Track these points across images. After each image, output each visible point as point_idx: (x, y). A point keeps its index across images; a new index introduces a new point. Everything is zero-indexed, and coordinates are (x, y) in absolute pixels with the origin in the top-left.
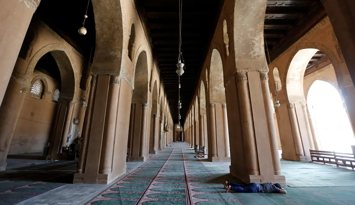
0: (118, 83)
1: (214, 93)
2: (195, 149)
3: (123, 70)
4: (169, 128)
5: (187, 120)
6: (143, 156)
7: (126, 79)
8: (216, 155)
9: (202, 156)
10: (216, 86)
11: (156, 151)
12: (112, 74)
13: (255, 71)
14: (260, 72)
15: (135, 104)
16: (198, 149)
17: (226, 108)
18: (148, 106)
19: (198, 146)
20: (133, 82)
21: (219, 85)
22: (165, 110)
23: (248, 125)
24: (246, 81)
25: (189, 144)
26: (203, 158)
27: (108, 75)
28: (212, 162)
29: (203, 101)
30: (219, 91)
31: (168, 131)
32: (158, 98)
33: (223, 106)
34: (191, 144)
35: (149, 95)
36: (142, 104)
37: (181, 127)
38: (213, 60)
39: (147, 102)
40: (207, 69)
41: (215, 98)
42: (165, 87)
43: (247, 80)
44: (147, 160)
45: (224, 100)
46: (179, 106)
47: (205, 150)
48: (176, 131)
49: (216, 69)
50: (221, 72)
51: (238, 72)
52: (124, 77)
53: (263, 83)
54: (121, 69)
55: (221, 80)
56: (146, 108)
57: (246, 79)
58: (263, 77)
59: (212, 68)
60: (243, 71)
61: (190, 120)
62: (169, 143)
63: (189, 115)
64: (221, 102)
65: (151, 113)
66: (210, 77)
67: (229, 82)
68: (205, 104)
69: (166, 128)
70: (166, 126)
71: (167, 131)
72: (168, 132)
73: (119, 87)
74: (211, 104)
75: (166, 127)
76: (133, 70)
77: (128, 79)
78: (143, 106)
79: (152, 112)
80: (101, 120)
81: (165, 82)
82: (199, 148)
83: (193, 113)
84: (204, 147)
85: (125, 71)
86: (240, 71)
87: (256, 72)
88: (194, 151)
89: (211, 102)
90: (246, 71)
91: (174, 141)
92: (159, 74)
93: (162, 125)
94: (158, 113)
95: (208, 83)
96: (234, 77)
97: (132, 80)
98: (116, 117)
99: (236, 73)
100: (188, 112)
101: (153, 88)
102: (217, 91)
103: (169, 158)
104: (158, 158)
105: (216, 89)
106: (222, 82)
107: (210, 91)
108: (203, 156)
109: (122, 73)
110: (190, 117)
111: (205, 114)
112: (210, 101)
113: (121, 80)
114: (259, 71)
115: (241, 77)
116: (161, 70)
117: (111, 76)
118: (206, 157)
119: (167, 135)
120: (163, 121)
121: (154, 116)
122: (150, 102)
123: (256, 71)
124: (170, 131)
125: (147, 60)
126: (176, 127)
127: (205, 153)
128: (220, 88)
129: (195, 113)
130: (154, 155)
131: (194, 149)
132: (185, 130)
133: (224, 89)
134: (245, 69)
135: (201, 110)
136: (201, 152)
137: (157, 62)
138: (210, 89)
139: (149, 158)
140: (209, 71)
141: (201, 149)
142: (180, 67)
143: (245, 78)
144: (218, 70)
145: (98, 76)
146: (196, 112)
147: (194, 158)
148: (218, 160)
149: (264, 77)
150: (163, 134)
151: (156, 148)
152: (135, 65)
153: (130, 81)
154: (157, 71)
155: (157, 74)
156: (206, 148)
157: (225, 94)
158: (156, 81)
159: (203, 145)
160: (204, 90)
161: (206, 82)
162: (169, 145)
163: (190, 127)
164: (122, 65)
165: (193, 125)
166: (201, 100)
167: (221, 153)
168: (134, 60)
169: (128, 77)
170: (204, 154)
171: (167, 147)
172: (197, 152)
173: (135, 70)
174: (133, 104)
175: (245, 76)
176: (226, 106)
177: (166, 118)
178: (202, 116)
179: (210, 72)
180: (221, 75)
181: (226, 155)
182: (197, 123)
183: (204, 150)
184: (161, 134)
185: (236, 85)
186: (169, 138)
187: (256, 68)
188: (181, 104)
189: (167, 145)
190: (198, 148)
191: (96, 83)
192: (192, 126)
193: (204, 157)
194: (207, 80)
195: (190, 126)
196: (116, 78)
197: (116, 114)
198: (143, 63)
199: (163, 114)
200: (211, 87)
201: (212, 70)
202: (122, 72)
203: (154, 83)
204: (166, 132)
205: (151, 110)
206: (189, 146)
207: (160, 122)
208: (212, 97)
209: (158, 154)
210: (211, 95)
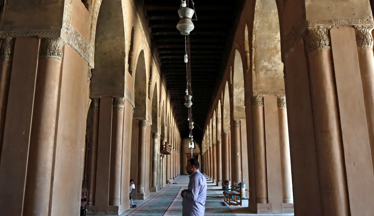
0: (58, 55)
1: (262, 74)
2: (224, 188)
3: (69, 26)
4: (172, 148)
5: (208, 132)
6: (117, 205)
7: (76, 47)
8: (265, 201)
9: (237, 202)
10: (265, 61)
11: (144, 193)
12: (44, 36)
13: (346, 27)
14: (356, 29)
15: (100, 99)
16: (230, 188)
17: (285, 105)
18: (126, 103)
19: (230, 183)
20: (91, 53)
21: (272, 57)
22: (163, 112)
23: (331, 139)
24: (326, 47)
25: (212, 178)
26: (239, 206)
27: (37, 37)
28: (256, 213)
29: (239, 92)
30: (271, 70)
31: (170, 154)
32: (147, 86)
33: (279, 102)
34: (216, 178)
35: (128, 80)
36: (114, 99)
37: (197, 145)
38: (258, 7)
39: (123, 96)
40: (246, 27)
41: (263, 85)
42: (161, 64)
43: (330, 45)
44: (127, 211)
45: (282, 90)
46: (188, 102)
47: (243, 190)
48: (187, 154)
49: (266, 25)
50: (277, 33)
51: (310, 28)
52: (71, 42)
53: (363, 52)
54: (64, 24)
55: (275, 48)
56: (122, 106)
57: (328, 43)
58: (363, 39)
59: (257, 23)
60: (322, 27)
61: (215, 130)
62: (172, 178)
63: (213, 122)
64: (275, 94)
65: (132, 118)
66: (253, 42)
67: (292, 50)
68: (243, 99)
69: (165, 148)
70: (164, 144)
71: (167, 153)
72: (169, 156)
73: (60, 62)
74: (256, 97)
75: (166, 145)
76: (91, 27)
77: (80, 45)
78: (116, 103)
79: (135, 115)
80: (24, 133)
81: (161, 55)
82: (232, 186)
83: (220, 116)
84: (241, 185)
85: (72, 29)
86: (316, 27)
87: (347, 29)
88: (222, 192)
89: (255, 93)
90: (327, 26)
91: (182, 173)
92: (148, 38)
93: (157, 141)
94: (147, 118)
95: (248, 55)
96: (302, 41)
97: (89, 48)
98: (54, 126)
99: (307, 31)
100: (210, 115)
101: (136, 65)
102: (267, 71)
103: (170, 208)
104: (148, 208)
105: (265, 67)
106: (278, 52)
107: (253, 72)
108: (239, 201)
109: (67, 33)
110: (214, 124)
111: (242, 118)
112: (253, 91)
113: (63, 48)
114: (353, 26)
115: (317, 39)
116: (152, 29)
117: (43, 40)
118: (245, 204)
119: (167, 162)
120: (159, 134)
121: (138, 124)
122: (129, 95)
123: (349, 26)
124: (174, 154)
125: (123, 7)
126: (185, 146)
127: (244, 196)
128: (273, 64)
129: (224, 116)
130: (139, 203)
131: (221, 188)
132: (204, 151)
133: (282, 65)
134: (324, 22)
135: (235, 111)
136: (235, 195)
137: (144, 13)
138: (253, 68)
139: (129, 208)
140: (252, 30)
141: (235, 188)
142: (185, 17)
143: (325, 42)
144: (270, 28)
145: (14, 39)
146: (227, 115)
147: (220, 206)
148: (269, 209)
149: (365, 40)
150: (159, 160)
151: (144, 188)
152: (96, 16)
153: (85, 50)
154: (143, 32)
155: (146, 39)
156: (244, 185)
157: (284, 77)
158: (142, 52)
159: (240, 181)
160: (241, 69)
161: (246, 52)
162: (171, 181)
163: (213, 145)
164: (66, 16)
165: (220, 140)
166: (236, 91)
167: (274, 196)
168: (93, 6)
169: (81, 43)
170: (242, 199)
171: (168, 184)
172: (228, 194)
173: (94, 28)
174: (96, 100)
175: (325, 37)
176: (285, 101)
177: (166, 128)
178: (238, 121)
179: (254, 32)
180: (275, 38)
181: (285, 199)
182: (227, 138)
183: (241, 190)
184: (156, 159)
185: (307, 57)
186: (171, 167)
187: (348, 20)
188: (191, 97)
189: (167, 182)
190: (230, 185)
191: (12, 55)
192: (218, 142)
193: (240, 204)
194: (247, 48)
195: (215, 142)
196: (54, 44)
197: (54, 120)
198: (113, 14)
199: (159, 120)
200: (255, 62)
201: (256, 28)
202: (66, 30)
203: (138, 56)
204: (165, 155)
205: (133, 111)
206: (213, 183)
207: (153, 136)
208: (256, 83)
209: (149, 199)
210: (254, 80)
